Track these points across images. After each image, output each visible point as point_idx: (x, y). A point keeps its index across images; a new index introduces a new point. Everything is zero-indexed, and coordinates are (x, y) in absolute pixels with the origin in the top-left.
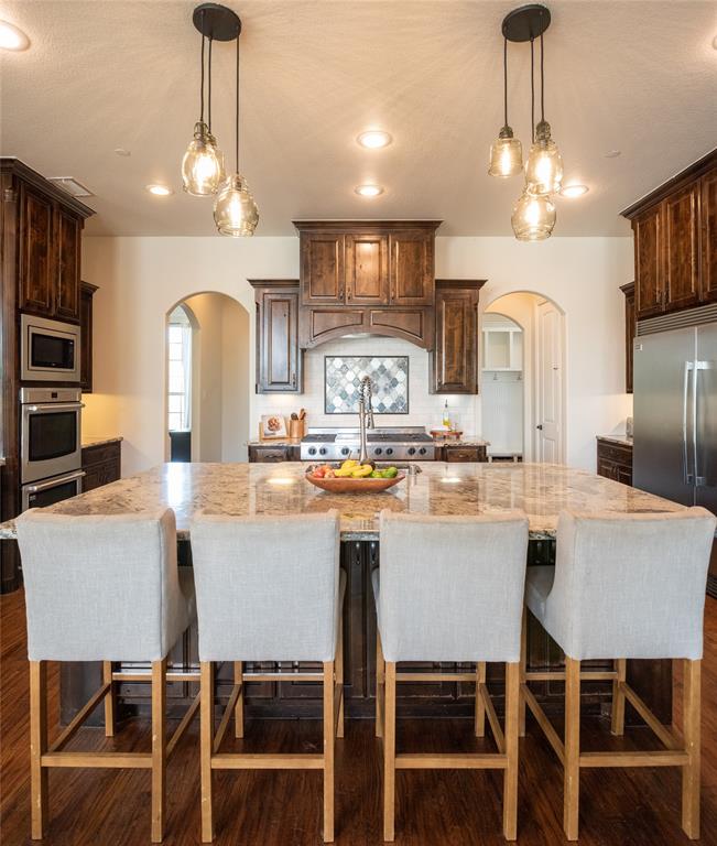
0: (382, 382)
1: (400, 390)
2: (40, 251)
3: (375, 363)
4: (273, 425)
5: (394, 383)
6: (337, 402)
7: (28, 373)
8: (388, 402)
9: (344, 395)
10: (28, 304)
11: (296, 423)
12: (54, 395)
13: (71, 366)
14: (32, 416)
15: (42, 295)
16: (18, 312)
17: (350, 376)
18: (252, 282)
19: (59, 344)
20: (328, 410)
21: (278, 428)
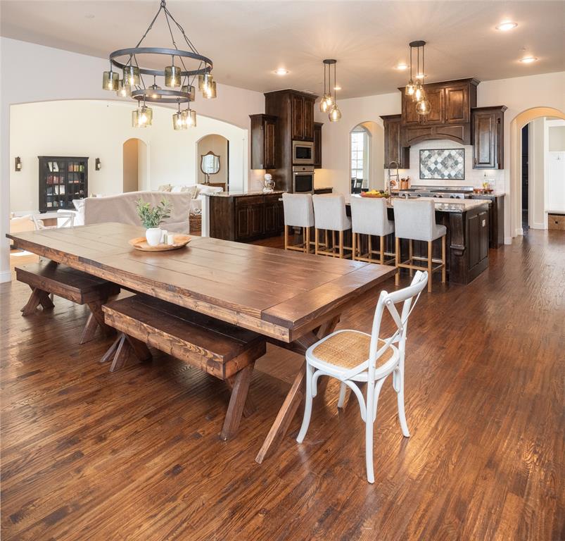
0: (450, 162)
1: (460, 166)
2: (299, 117)
3: (446, 153)
4: (392, 183)
5: (456, 163)
6: (426, 173)
7: (295, 161)
8: (453, 174)
9: (429, 170)
10: (295, 137)
11: (404, 183)
12: (304, 169)
13: (310, 158)
14: (296, 176)
15: (299, 133)
16: (292, 140)
17: (433, 159)
18: (382, 117)
19: (305, 150)
20: (422, 176)
21: (394, 185)
